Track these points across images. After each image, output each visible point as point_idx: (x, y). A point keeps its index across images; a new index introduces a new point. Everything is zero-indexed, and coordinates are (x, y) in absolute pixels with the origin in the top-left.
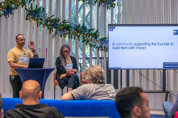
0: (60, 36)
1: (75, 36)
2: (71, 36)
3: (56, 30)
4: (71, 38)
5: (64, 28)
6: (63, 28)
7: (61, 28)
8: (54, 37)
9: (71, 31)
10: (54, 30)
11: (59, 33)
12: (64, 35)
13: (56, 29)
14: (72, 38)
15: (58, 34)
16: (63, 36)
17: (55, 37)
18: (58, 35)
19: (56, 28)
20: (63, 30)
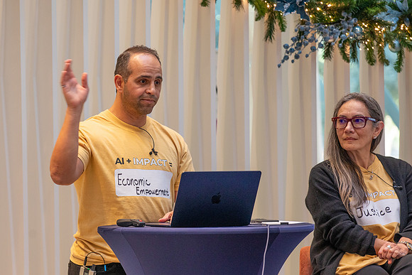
0: (321, 52)
1: (400, 53)
2: (381, 51)
3: (303, 23)
4: (378, 63)
5: (346, 9)
6: (340, 10)
7: (325, 8)
8: (292, 57)
9: (382, 24)
10: (291, 19)
11: (320, 38)
12: (343, 49)
13: (304, 15)
14: (385, 62)
15: (313, 39)
16: (336, 51)
17: (297, 57)
18: (313, 49)
19: (301, 11)
20: (337, 23)
